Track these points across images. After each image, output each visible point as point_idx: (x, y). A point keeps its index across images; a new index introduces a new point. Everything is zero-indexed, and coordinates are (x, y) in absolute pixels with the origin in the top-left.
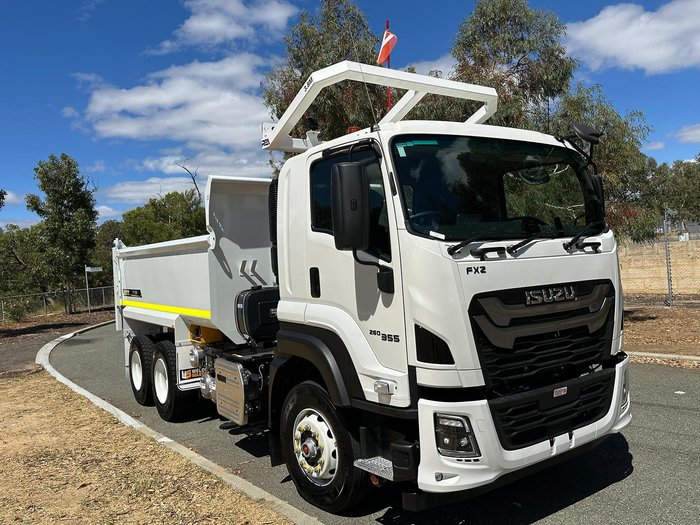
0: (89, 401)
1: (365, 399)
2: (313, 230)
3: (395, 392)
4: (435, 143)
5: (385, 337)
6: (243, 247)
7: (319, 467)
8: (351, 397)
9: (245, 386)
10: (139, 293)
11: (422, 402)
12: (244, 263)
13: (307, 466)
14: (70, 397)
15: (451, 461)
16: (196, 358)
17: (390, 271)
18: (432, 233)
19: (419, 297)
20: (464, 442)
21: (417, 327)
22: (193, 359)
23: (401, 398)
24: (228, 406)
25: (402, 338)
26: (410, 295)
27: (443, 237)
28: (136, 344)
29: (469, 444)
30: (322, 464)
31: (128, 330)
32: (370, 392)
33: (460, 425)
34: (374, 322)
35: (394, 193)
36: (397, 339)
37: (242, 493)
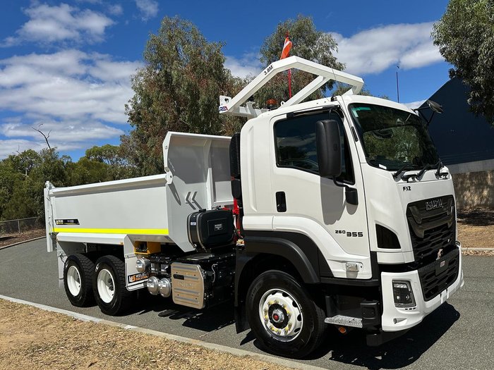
0: (35, 308)
1: (333, 277)
2: (278, 166)
3: (360, 269)
4: (369, 109)
5: (349, 234)
6: (187, 182)
7: (287, 327)
8: (320, 276)
9: (204, 280)
10: (76, 222)
11: (383, 274)
12: (189, 193)
13: (275, 329)
14: (14, 306)
15: (402, 310)
16: (143, 266)
17: (355, 191)
18: (380, 166)
19: (379, 207)
20: (408, 297)
21: (377, 225)
22: (141, 267)
23: (365, 273)
24: (185, 296)
25: (365, 234)
26: (372, 206)
27: (385, 168)
28: (72, 261)
29: (410, 298)
30: (290, 326)
31: (60, 250)
32: (339, 271)
33: (405, 287)
34: (338, 225)
35: (356, 140)
36: (361, 235)
37: (228, 354)
